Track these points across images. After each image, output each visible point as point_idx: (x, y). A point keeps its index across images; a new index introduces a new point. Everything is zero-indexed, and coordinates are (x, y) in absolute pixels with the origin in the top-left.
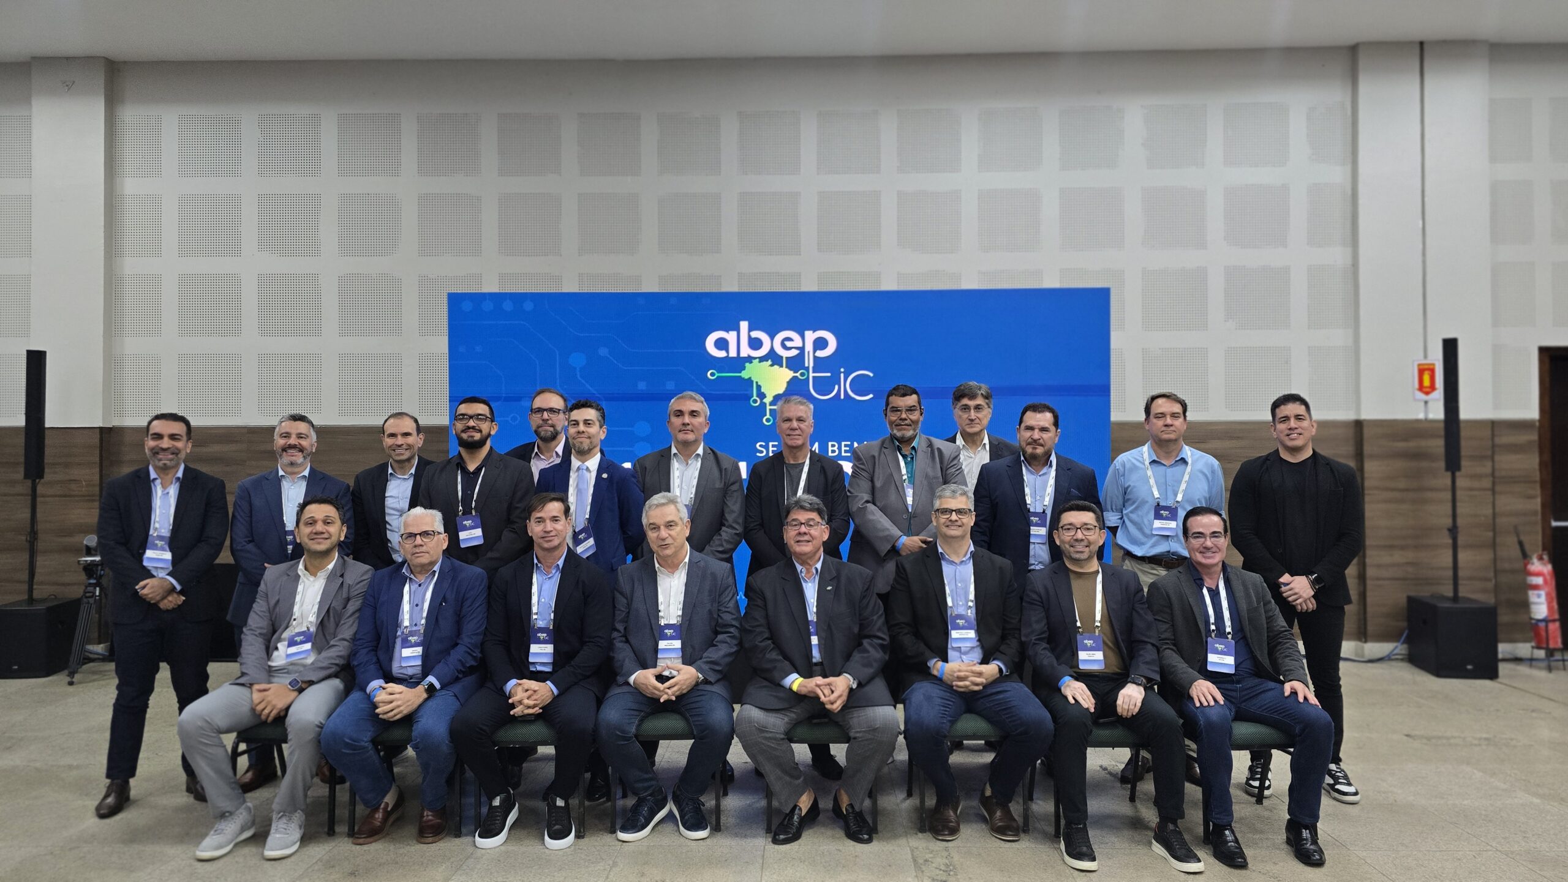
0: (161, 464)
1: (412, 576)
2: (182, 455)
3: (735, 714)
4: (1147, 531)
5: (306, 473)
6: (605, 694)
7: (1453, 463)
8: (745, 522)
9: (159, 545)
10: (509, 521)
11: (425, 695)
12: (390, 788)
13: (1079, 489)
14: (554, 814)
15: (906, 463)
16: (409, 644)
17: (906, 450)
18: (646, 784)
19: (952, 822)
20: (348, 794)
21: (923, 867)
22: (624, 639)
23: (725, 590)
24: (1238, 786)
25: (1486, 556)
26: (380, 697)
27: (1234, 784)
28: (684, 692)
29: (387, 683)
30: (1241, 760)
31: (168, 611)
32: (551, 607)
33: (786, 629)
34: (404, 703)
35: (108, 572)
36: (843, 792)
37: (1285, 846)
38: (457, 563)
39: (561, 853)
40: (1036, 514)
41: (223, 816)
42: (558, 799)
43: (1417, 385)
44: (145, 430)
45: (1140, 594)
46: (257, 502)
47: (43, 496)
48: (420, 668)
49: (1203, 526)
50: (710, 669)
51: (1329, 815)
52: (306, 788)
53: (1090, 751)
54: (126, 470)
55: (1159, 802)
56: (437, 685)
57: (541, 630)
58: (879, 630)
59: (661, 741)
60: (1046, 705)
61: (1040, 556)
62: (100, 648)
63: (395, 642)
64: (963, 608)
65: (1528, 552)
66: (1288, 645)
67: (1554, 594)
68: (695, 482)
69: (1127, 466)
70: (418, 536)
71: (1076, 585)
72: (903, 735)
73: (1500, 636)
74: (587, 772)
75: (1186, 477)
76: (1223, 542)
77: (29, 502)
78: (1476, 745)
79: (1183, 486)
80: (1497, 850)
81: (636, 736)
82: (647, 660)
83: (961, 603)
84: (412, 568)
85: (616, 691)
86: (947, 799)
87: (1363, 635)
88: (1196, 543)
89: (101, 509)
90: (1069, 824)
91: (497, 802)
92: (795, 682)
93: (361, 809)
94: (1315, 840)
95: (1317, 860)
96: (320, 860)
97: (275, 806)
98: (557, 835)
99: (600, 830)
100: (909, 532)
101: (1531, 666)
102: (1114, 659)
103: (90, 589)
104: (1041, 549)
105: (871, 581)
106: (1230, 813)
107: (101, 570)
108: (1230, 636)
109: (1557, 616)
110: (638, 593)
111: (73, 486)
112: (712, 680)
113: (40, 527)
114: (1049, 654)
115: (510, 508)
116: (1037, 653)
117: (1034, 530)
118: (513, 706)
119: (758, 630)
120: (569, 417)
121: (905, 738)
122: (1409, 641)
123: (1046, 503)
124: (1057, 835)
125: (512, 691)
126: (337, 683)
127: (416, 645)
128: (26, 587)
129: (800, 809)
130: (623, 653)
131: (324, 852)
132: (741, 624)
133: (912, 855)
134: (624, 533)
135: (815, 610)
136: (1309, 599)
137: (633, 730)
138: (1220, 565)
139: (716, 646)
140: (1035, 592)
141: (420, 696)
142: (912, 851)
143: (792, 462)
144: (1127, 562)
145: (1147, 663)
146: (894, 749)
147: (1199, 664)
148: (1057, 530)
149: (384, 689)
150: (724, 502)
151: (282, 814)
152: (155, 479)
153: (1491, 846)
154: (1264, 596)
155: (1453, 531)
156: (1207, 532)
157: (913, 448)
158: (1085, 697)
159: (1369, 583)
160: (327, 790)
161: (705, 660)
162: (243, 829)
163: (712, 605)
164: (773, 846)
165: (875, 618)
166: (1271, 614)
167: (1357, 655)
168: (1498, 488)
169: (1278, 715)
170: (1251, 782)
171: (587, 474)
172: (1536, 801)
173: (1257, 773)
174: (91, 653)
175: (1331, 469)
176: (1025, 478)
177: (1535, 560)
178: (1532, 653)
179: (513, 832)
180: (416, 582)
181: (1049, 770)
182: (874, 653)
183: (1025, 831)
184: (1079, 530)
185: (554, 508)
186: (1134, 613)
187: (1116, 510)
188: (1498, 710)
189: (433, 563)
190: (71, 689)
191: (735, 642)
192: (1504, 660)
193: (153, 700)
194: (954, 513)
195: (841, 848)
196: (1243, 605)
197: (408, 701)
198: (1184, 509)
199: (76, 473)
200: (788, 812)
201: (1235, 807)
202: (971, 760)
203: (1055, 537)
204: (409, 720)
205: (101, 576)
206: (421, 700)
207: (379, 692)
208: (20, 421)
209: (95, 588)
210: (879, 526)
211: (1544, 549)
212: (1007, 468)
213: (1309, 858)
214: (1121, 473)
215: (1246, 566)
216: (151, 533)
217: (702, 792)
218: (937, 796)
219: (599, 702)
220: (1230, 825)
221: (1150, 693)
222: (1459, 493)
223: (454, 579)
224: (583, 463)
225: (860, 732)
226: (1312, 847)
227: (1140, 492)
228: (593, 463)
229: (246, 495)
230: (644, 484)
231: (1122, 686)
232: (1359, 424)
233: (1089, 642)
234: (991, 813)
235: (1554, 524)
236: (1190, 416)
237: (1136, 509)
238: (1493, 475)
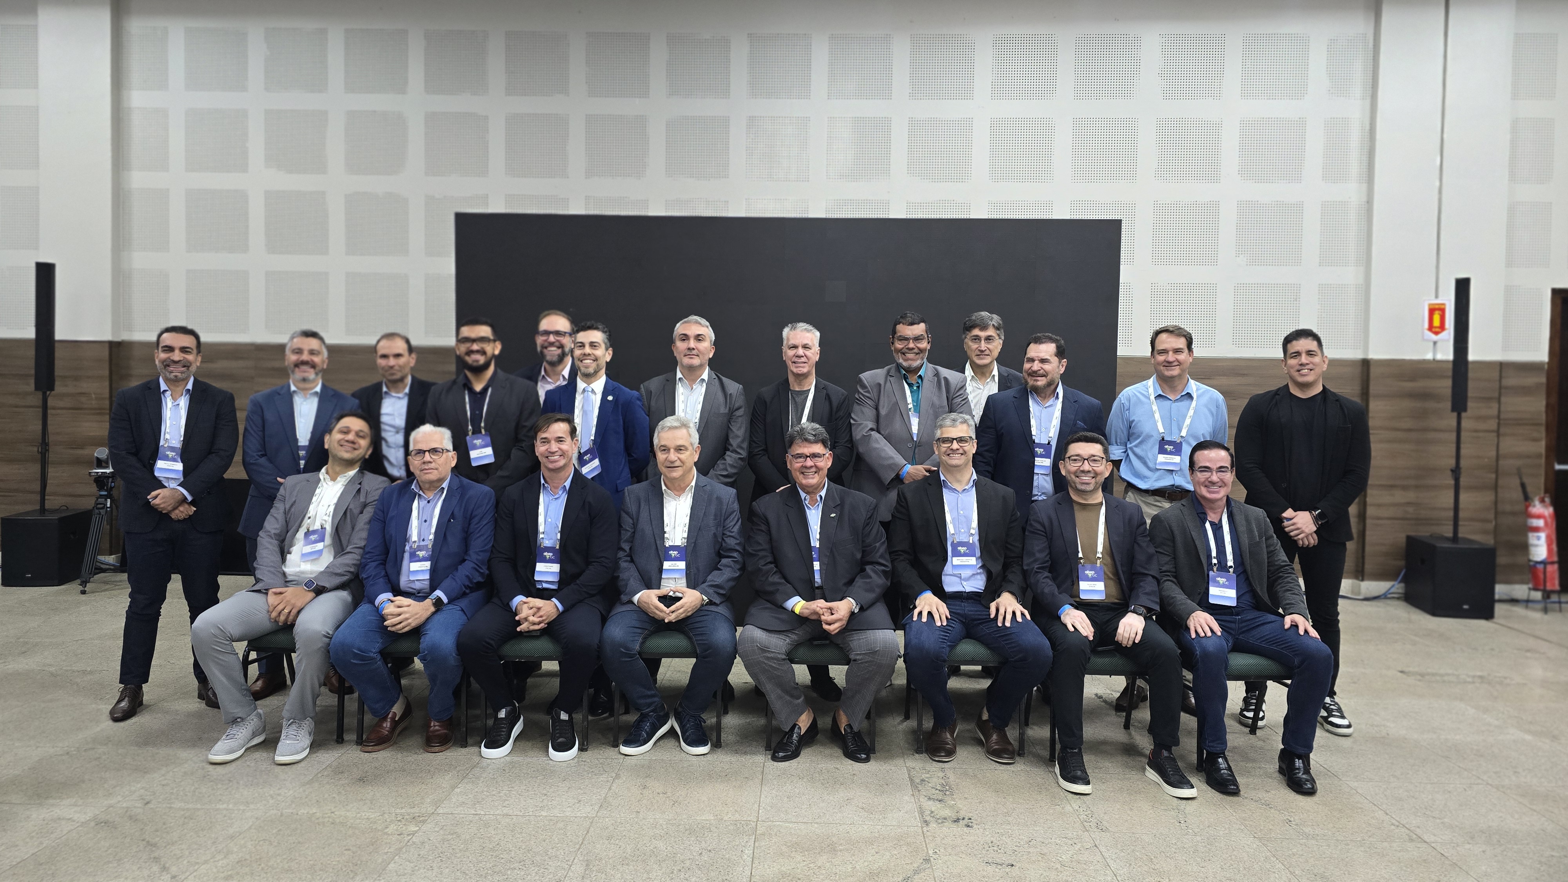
0: (172, 376)
1: (421, 493)
2: (193, 368)
3: (738, 634)
4: (1151, 465)
5: (318, 389)
6: (609, 612)
7: (1459, 403)
8: (750, 447)
9: (170, 456)
10: (517, 440)
11: (433, 609)
12: (398, 699)
13: (1084, 422)
14: (558, 728)
15: (911, 392)
16: (417, 559)
17: (913, 379)
18: (649, 701)
19: (949, 744)
20: (357, 704)
21: (919, 786)
22: (629, 559)
23: (730, 515)
24: (1233, 716)
25: (1487, 498)
26: (389, 609)
27: (1228, 714)
28: (689, 614)
29: (395, 596)
30: (1236, 691)
31: (179, 521)
32: (558, 527)
33: (789, 552)
34: (412, 616)
35: (120, 482)
36: (842, 713)
37: (1277, 775)
38: (466, 481)
39: (564, 764)
40: (1040, 446)
41: (235, 721)
42: (562, 712)
43: (1426, 325)
44: (156, 345)
45: (1142, 528)
46: (269, 416)
47: (54, 408)
48: (427, 583)
49: (1210, 460)
50: (715, 592)
51: (1321, 747)
52: (315, 697)
53: (1088, 678)
54: (134, 383)
55: (1153, 729)
56: (445, 599)
57: (548, 549)
58: (882, 556)
59: (663, 660)
60: (1045, 632)
61: (1044, 488)
62: (111, 559)
63: (403, 557)
64: (965, 535)
65: (1530, 495)
66: (1288, 579)
67: (1554, 537)
68: (700, 407)
69: (1133, 401)
70: (427, 453)
71: (1080, 517)
72: (902, 659)
73: (1498, 577)
74: (590, 688)
75: (1191, 412)
76: (1229, 477)
77: (41, 414)
78: (1469, 682)
79: (1188, 421)
80: (1488, 784)
81: (640, 653)
82: (652, 581)
83: (963, 531)
84: (421, 484)
85: (619, 609)
86: (943, 722)
87: (1360, 574)
88: (1201, 476)
89: (112, 419)
90: (1064, 748)
91: (502, 714)
92: (797, 604)
93: (368, 718)
94: (1307, 770)
95: (1309, 788)
96: (330, 766)
97: (285, 714)
98: (559, 748)
99: (603, 744)
100: (913, 462)
101: (1527, 607)
102: (1114, 590)
103: (101, 500)
104: (1045, 480)
105: (875, 508)
106: (1224, 743)
107: (112, 482)
108: (1231, 570)
109: (1555, 559)
110: (644, 515)
111: (83, 399)
112: (718, 602)
113: (51, 438)
114: (1050, 583)
115: (518, 427)
116: (1038, 581)
117: (1038, 461)
118: (519, 623)
119: (761, 554)
120: (575, 339)
121: (904, 661)
122: (1406, 580)
123: (1051, 434)
124: (1052, 759)
125: (519, 608)
126: (344, 595)
127: (424, 559)
128: (38, 498)
129: (800, 728)
130: (628, 573)
131: (333, 759)
132: (744, 549)
133: (909, 774)
134: (629, 455)
135: (818, 537)
136: (1311, 534)
137: (637, 647)
138: (1225, 498)
139: (720, 570)
140: (1039, 522)
141: (427, 610)
142: (909, 771)
143: (797, 389)
144: (1130, 494)
145: (1147, 594)
146: (893, 671)
147: (1200, 596)
148: (1064, 460)
149: (392, 602)
150: (729, 427)
151: (291, 721)
152: (165, 391)
153: (1482, 780)
154: (1266, 531)
155: (1456, 472)
156: (1214, 466)
157: (920, 377)
158: (1084, 625)
159: (1369, 522)
160: (336, 699)
161: (709, 583)
162: (254, 735)
163: (717, 528)
164: (773, 763)
165: (878, 545)
166: (1272, 548)
167: (1353, 592)
168: (1502, 430)
169: (1276, 647)
170: (1245, 713)
171: (593, 396)
172: (1528, 737)
173: (1251, 704)
174: (102, 563)
175: (1341, 406)
176: (1031, 409)
177: (1537, 503)
178: (1529, 595)
179: (518, 743)
180: (425, 499)
181: (1046, 698)
182: (877, 579)
183: (1019, 755)
184: (1086, 461)
185: (559, 428)
186: (1136, 545)
187: (1120, 443)
188: (1492, 649)
189: (441, 480)
190: (83, 597)
191: (738, 566)
192: (1501, 601)
193: (165, 608)
194: (955, 441)
195: (838, 766)
196: (1245, 540)
197: (416, 614)
198: (1189, 444)
199: (86, 386)
200: (787, 730)
201: (1229, 737)
202: (967, 685)
203: (1061, 467)
204: (417, 632)
205: (112, 488)
206: (429, 613)
207: (387, 605)
208: (30, 333)
209: (106, 500)
210: (883, 455)
211: (1546, 491)
212: (1014, 399)
213: (1301, 786)
214: (1126, 408)
215: (1249, 500)
216: (161, 444)
217: (704, 709)
218: (935, 718)
219: (604, 620)
220: (1224, 753)
221: (1149, 622)
222: (1463, 434)
223: (462, 496)
224: (589, 384)
225: (860, 654)
226: (1304, 776)
227: (1145, 427)
228: (599, 384)
229: (258, 409)
230: (649, 408)
231: (1123, 615)
232: (1365, 364)
233: (1090, 573)
234: (988, 737)
235: (1558, 467)
236: (1198, 352)
237: (1141, 443)
238: (1499, 417)
